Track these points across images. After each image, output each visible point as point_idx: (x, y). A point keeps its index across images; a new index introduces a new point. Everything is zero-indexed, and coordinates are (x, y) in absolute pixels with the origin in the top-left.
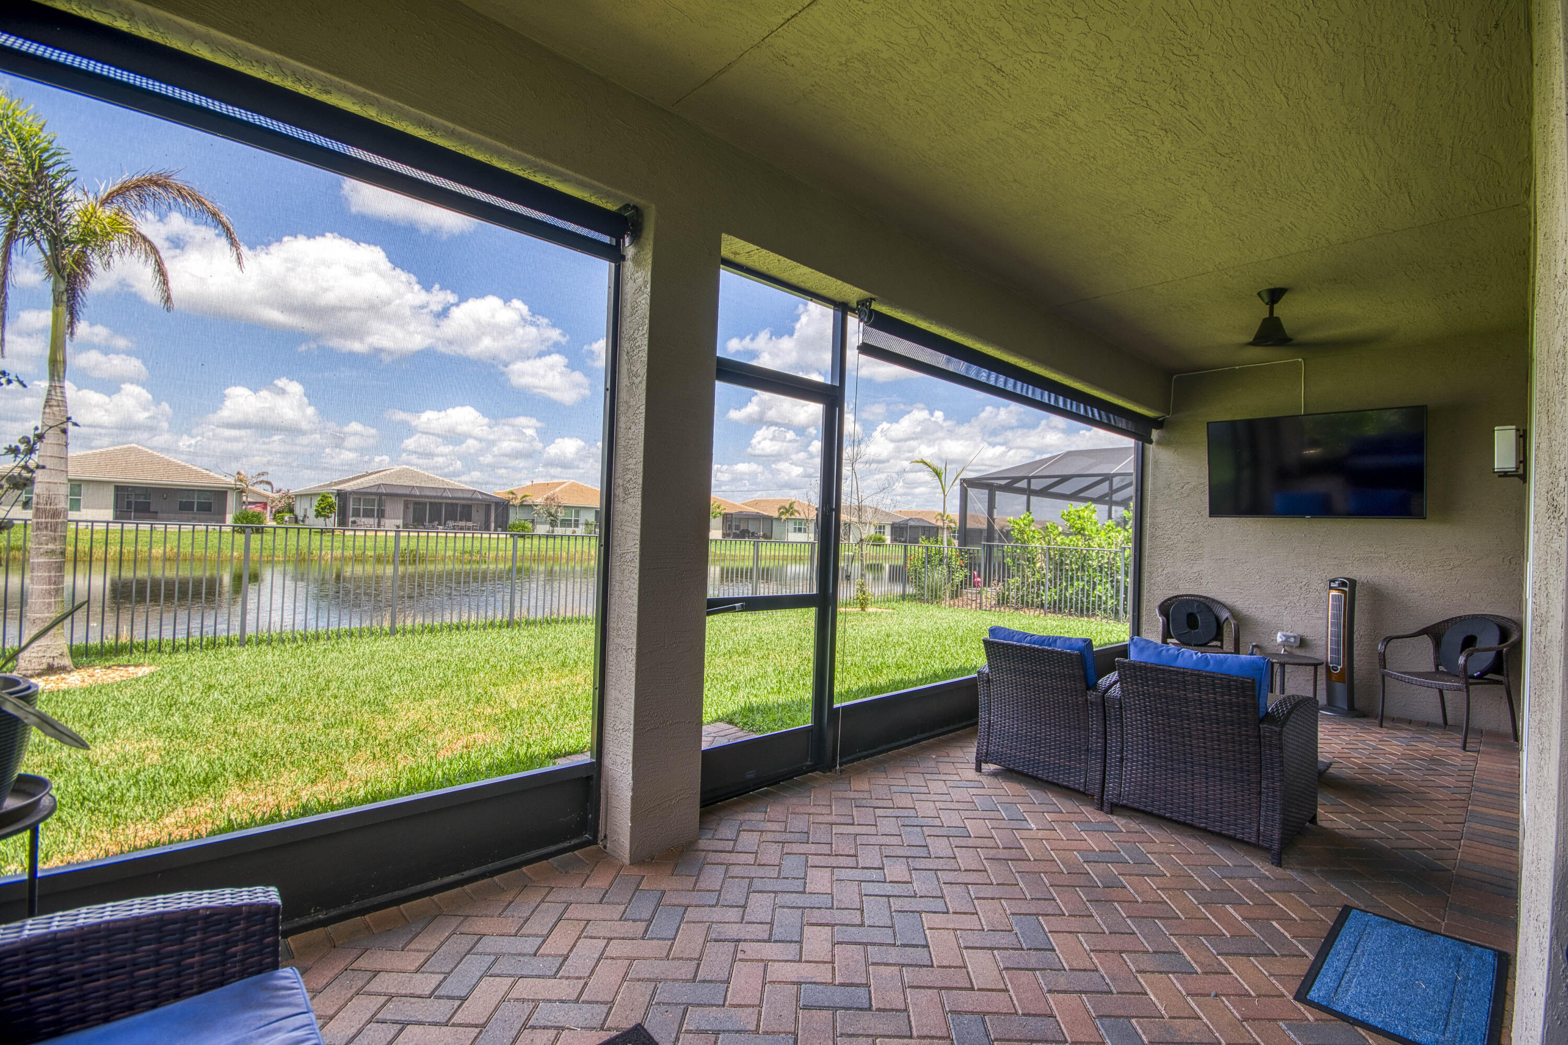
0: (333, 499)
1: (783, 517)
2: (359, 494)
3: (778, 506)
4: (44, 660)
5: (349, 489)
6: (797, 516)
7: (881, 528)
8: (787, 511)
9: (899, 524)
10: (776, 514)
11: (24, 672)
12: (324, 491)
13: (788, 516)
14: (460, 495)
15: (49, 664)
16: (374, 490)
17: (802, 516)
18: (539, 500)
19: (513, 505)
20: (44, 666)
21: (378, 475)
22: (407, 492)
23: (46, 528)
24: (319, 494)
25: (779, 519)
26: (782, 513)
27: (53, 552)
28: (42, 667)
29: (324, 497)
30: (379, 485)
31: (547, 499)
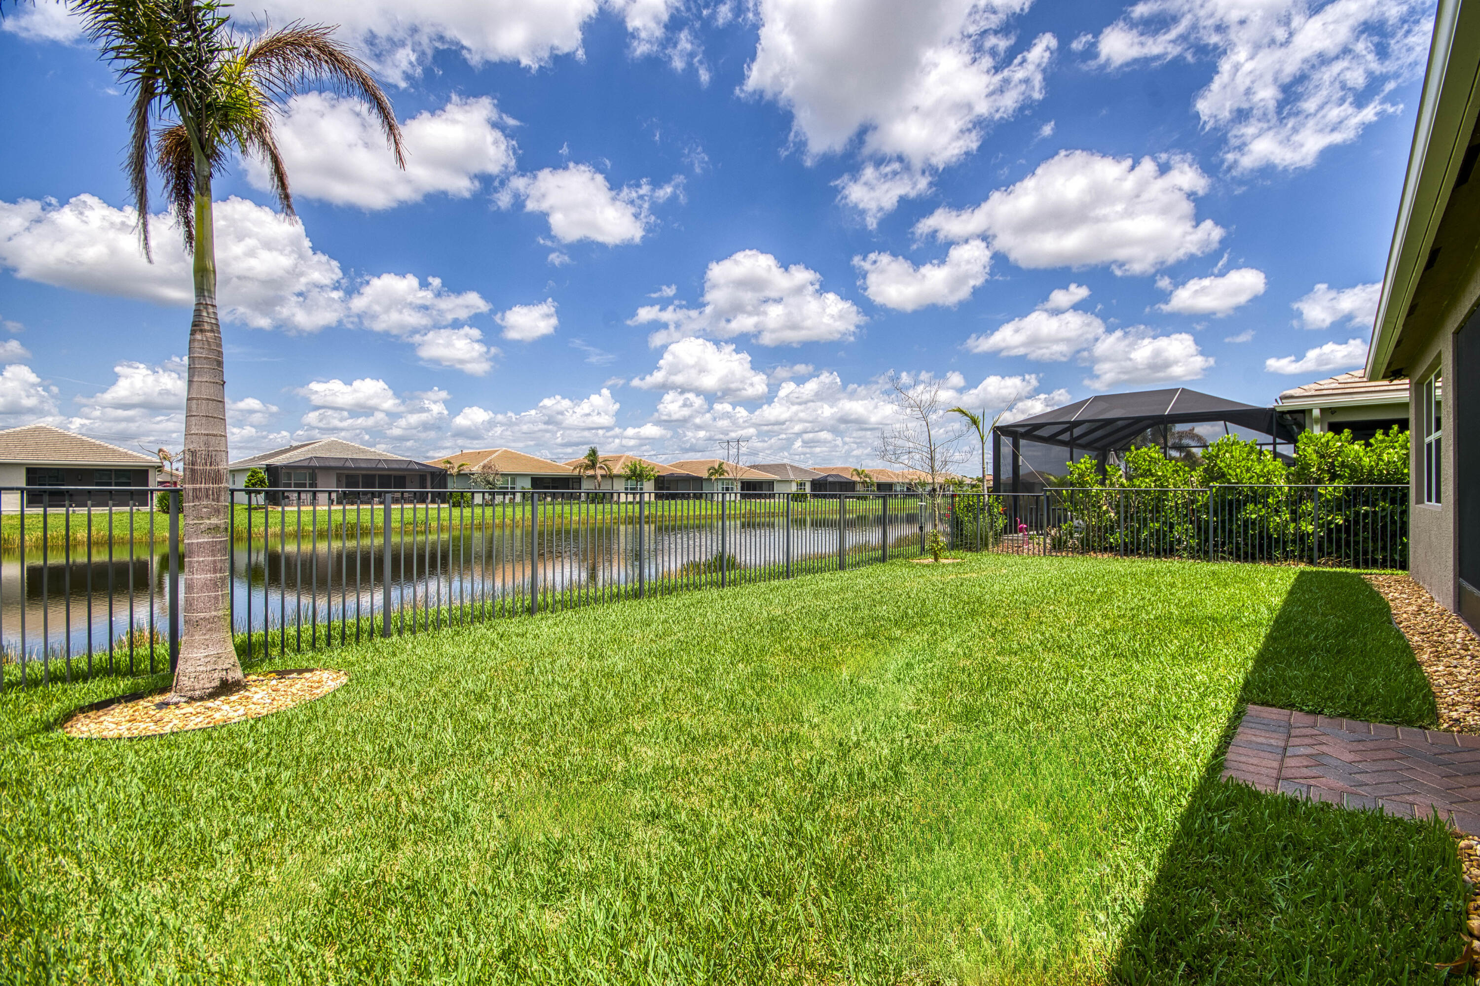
0: (263, 475)
1: (713, 477)
2: (291, 469)
3: (707, 468)
4: (216, 675)
5: (278, 464)
6: (726, 476)
7: (801, 485)
8: (716, 471)
9: (818, 480)
10: (705, 475)
11: (189, 694)
12: (253, 466)
13: (717, 476)
14: (395, 466)
15: (222, 679)
16: (305, 464)
17: (731, 476)
18: (476, 469)
19: (451, 475)
20: (217, 683)
21: (306, 448)
22: (340, 464)
23: (207, 496)
24: (248, 470)
25: (709, 480)
26: (711, 474)
27: (216, 528)
28: (213, 685)
29: (254, 473)
30: (311, 458)
31: (484, 467)
